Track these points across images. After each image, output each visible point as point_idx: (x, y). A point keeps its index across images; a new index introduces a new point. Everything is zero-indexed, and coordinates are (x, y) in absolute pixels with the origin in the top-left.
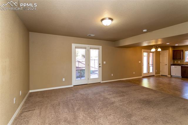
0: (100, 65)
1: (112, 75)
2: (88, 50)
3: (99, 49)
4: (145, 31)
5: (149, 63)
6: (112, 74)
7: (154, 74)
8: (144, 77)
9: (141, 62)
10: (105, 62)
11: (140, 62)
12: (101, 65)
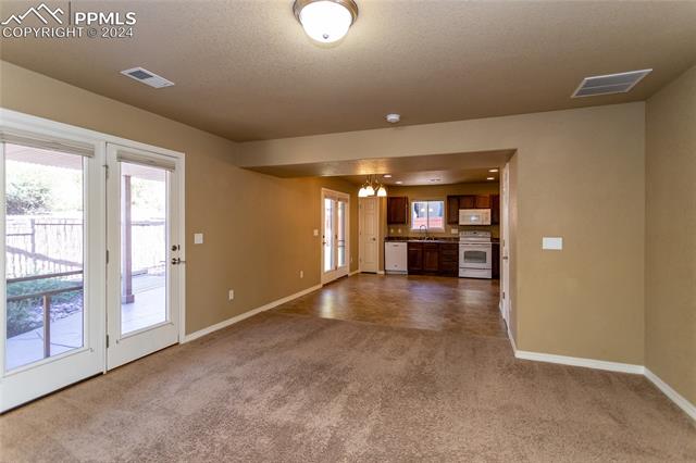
0: (176, 255)
1: (231, 297)
2: (107, 167)
3: (171, 167)
4: (393, 117)
5: (336, 237)
6: (231, 292)
7: (347, 272)
8: (326, 286)
9: (319, 233)
10: (199, 239)
11: (316, 232)
12: (182, 254)
